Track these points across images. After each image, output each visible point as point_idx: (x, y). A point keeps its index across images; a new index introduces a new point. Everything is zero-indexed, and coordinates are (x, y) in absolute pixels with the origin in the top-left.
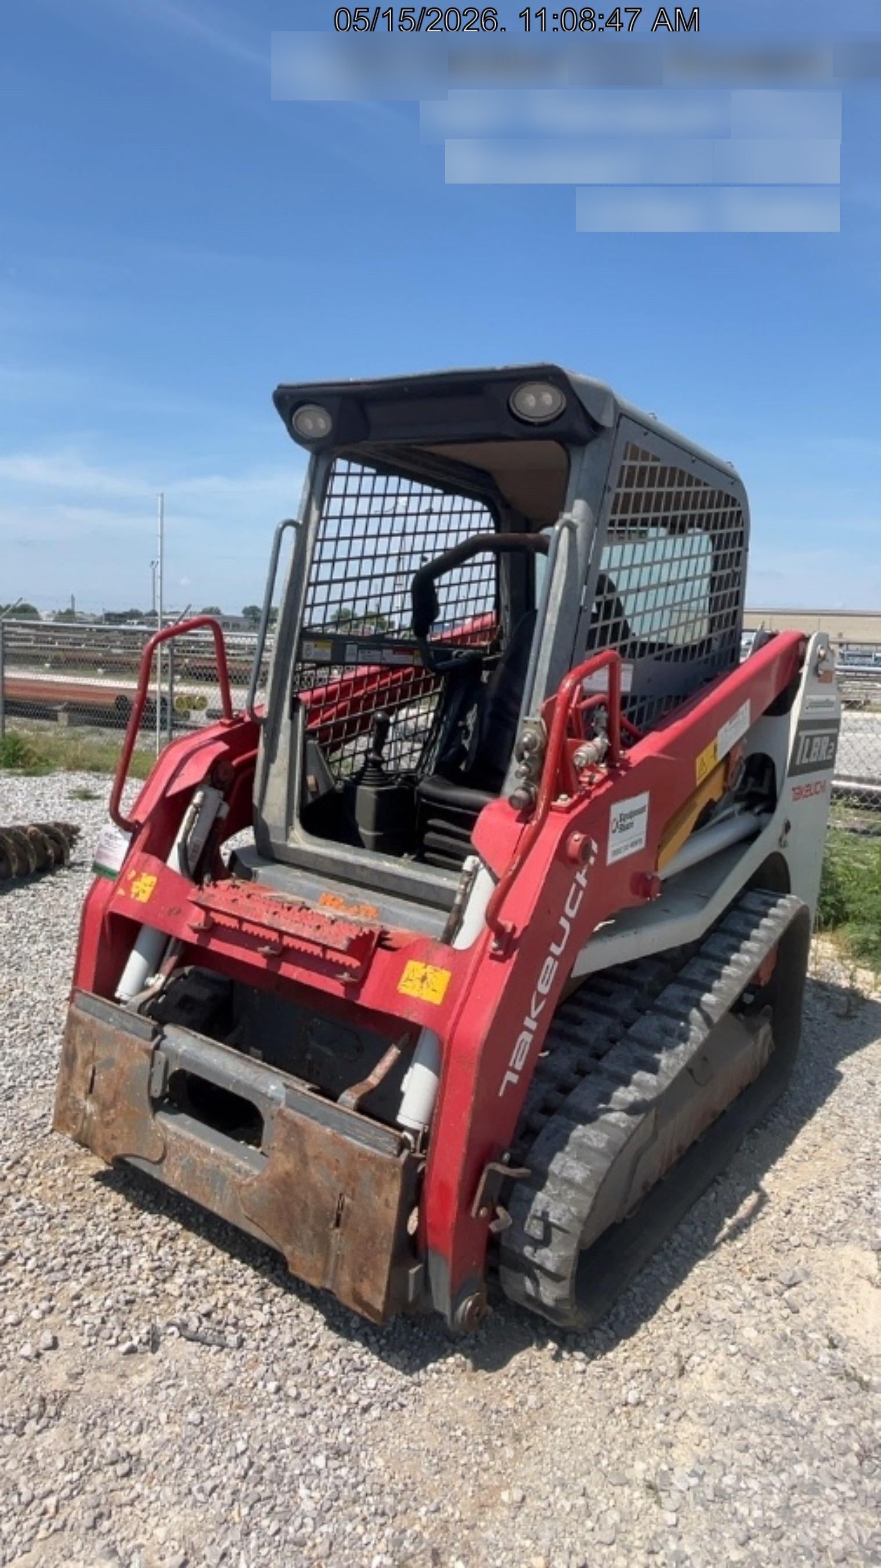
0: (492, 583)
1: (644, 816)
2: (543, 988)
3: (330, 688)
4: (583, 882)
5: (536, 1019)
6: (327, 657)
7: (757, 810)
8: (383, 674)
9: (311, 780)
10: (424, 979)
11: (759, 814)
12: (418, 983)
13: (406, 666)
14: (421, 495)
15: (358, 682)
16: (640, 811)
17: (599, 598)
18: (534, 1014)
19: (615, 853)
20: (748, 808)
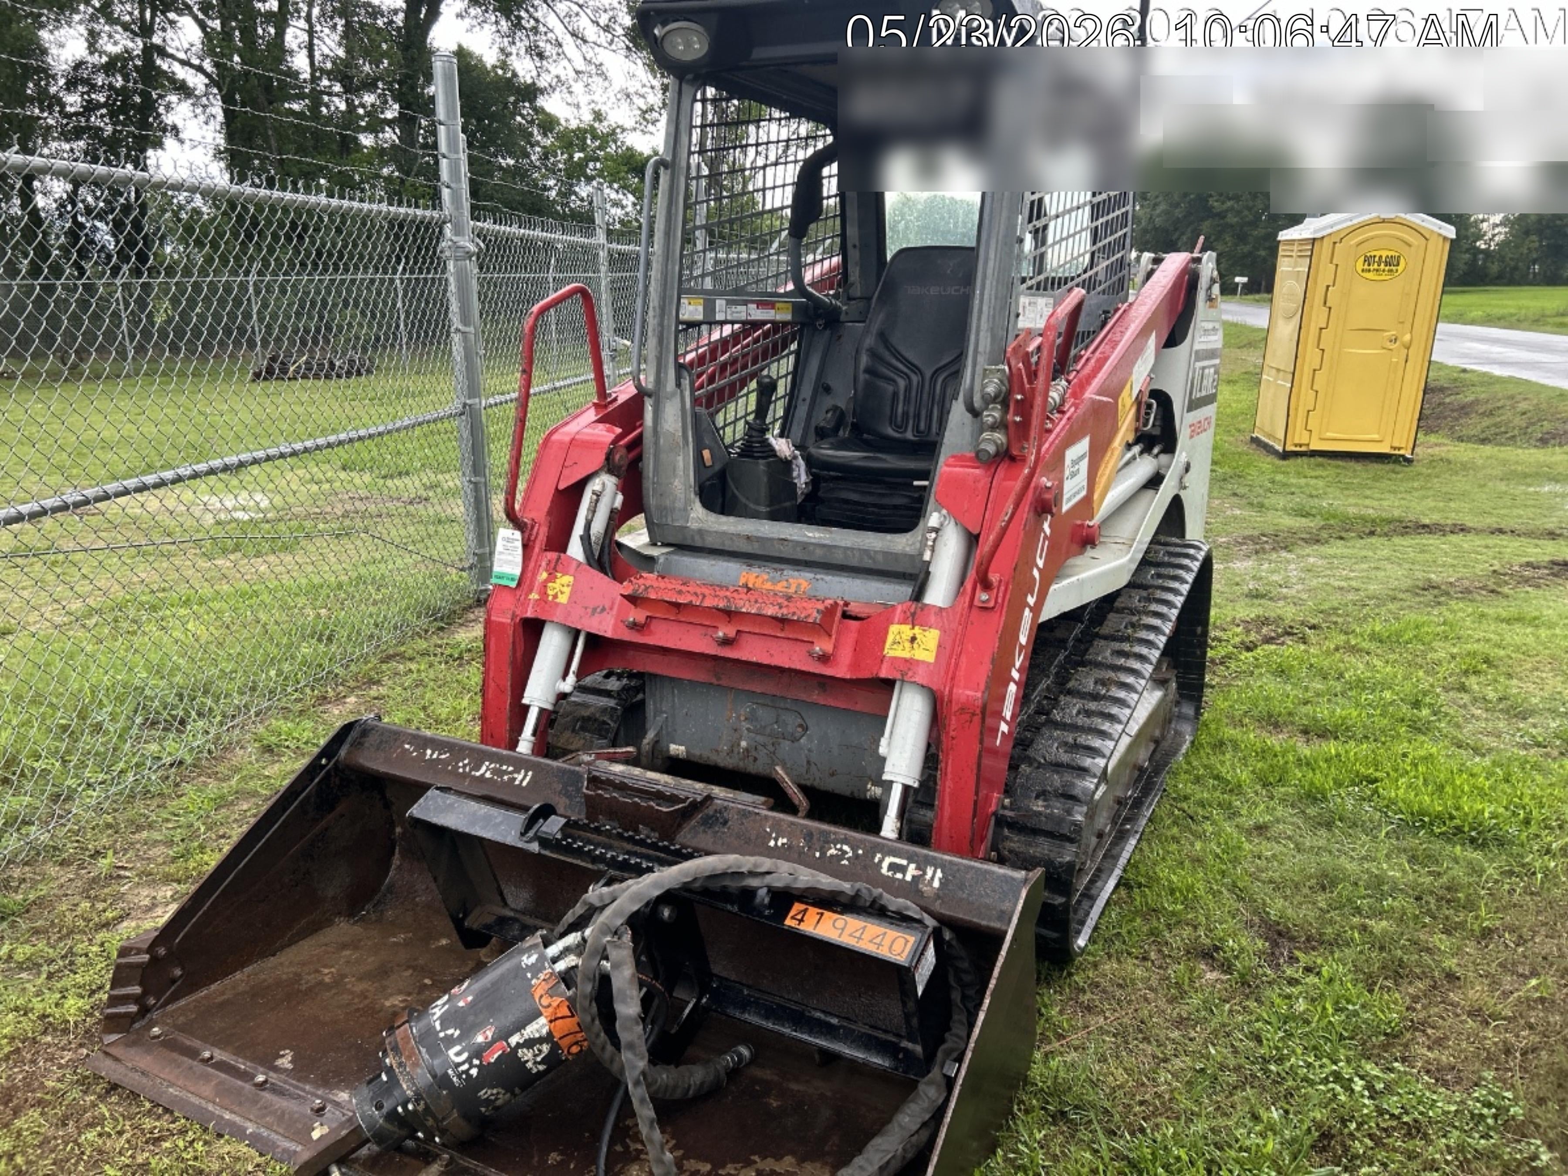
0: (838, 221)
1: (1086, 460)
2: (1023, 640)
3: (700, 351)
4: (1048, 531)
5: (1018, 671)
6: (700, 317)
7: (1156, 450)
8: (746, 333)
9: (706, 453)
10: (913, 639)
11: (1156, 456)
12: (907, 645)
13: (764, 323)
14: (780, 119)
15: (724, 344)
16: (1082, 458)
17: (1030, 226)
18: (1018, 664)
19: (1069, 500)
20: (1147, 450)
